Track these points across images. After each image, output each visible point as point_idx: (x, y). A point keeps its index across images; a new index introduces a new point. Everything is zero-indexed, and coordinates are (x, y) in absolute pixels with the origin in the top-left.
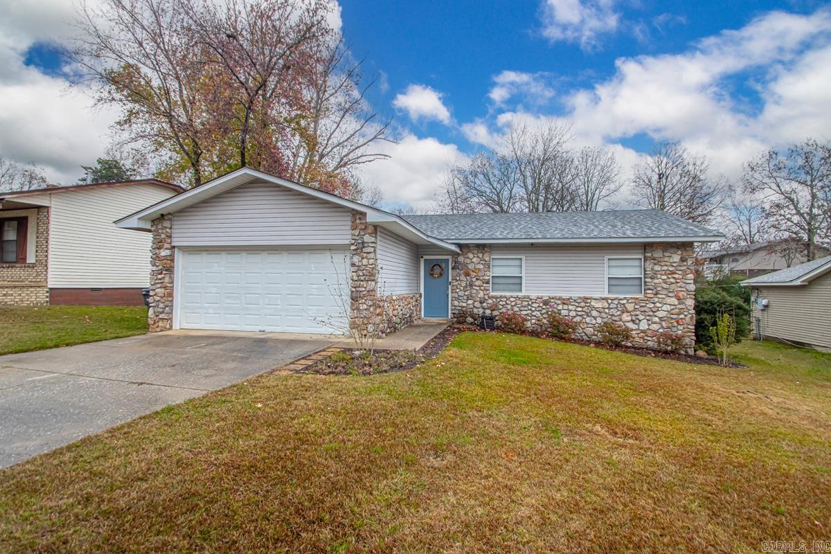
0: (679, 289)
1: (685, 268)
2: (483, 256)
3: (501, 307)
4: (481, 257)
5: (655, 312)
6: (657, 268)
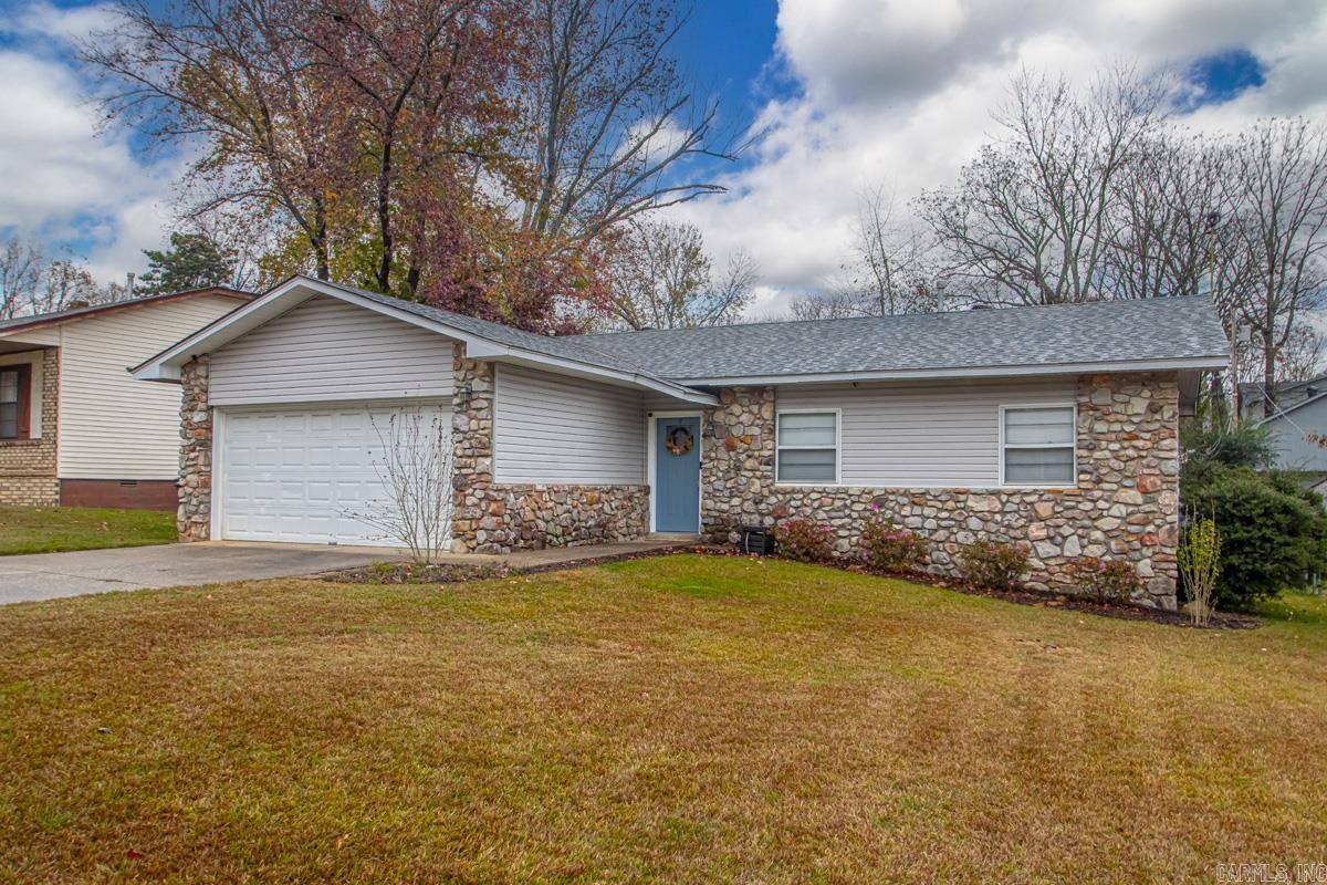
0: (1146, 471)
1: (1157, 425)
2: (760, 409)
3: (792, 511)
4: (756, 411)
5: (1095, 519)
6: (1100, 427)
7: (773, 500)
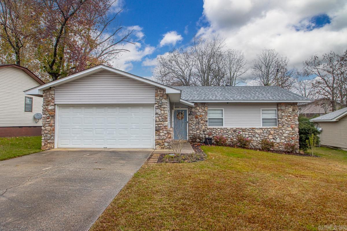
0: (292, 124)
1: (294, 114)
2: (204, 108)
3: (213, 133)
4: (203, 109)
5: (283, 134)
6: (283, 114)
7: (208, 131)
